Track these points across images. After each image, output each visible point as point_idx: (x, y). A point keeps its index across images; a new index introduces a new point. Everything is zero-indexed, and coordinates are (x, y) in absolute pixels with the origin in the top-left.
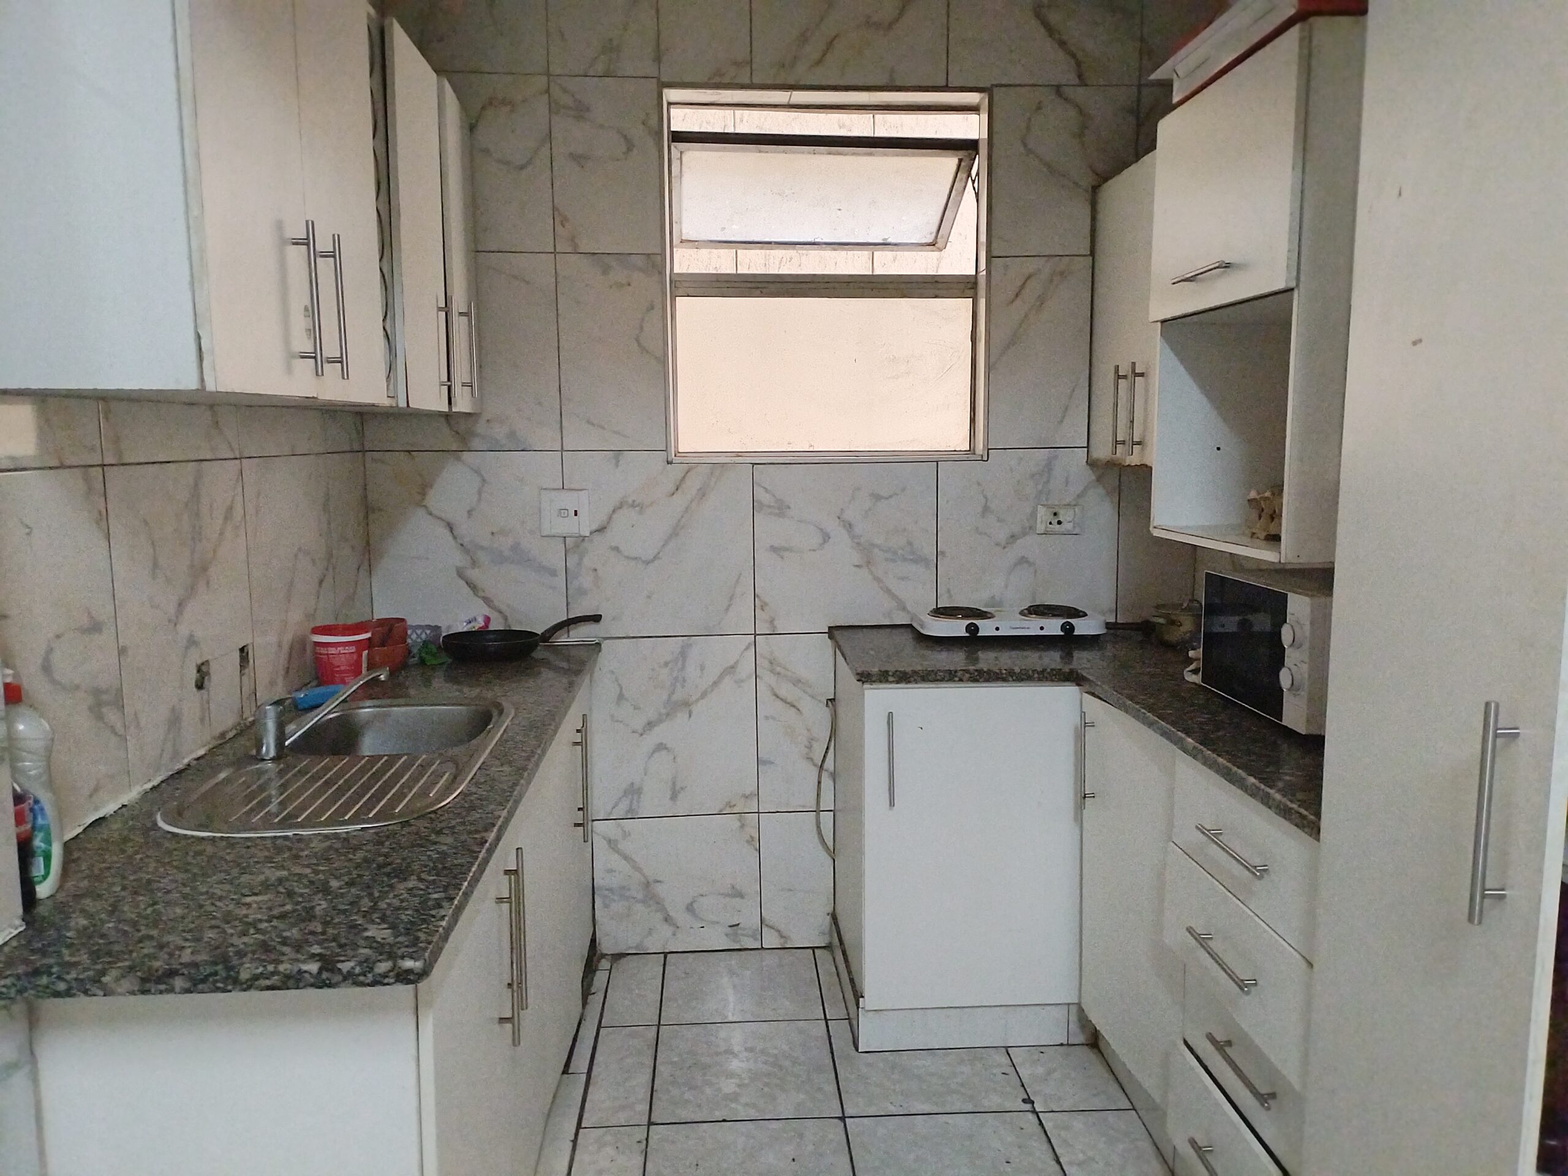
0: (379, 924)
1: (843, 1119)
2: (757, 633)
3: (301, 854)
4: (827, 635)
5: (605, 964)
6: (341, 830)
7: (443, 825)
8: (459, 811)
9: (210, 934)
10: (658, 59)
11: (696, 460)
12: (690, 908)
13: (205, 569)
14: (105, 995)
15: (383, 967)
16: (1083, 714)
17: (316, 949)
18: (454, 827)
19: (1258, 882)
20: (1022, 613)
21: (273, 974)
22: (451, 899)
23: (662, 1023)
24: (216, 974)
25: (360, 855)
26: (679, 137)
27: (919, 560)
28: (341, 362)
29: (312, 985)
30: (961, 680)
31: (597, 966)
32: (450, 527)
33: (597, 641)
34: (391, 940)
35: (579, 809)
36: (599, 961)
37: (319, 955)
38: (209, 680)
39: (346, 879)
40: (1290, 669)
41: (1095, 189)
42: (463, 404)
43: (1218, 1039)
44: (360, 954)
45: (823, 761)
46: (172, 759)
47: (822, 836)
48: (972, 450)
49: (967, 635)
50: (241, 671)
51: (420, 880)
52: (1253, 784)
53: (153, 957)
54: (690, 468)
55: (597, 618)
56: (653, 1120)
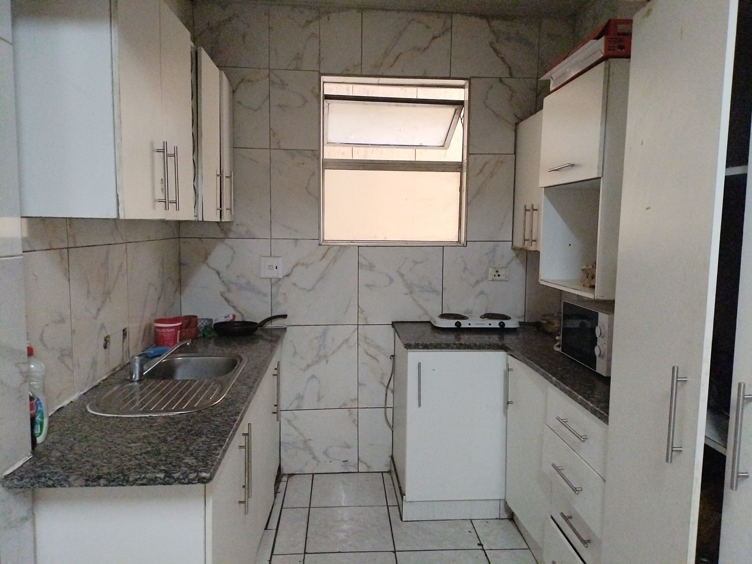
0: (190, 457)
1: (394, 552)
2: (359, 324)
3: (153, 425)
4: (391, 326)
5: (285, 479)
6: (171, 414)
7: (217, 412)
8: (223, 406)
9: (115, 460)
10: (319, 63)
11: (332, 244)
12: (325, 453)
13: (109, 293)
14: (69, 487)
15: (192, 476)
16: (508, 365)
17: (163, 468)
18: (221, 413)
19: (583, 443)
20: (481, 317)
21: (144, 478)
22: (221, 446)
23: (311, 506)
24: (118, 478)
25: (180, 426)
26: (328, 97)
27: (434, 291)
28: (176, 203)
29: (160, 484)
30: (452, 348)
31: (280, 479)
32: (218, 273)
33: (285, 327)
34: (195, 464)
35: (275, 405)
36: (282, 477)
37: (164, 470)
38: (109, 344)
39: (174, 436)
40: (599, 347)
41: (517, 124)
42: (226, 218)
43: (566, 515)
44: (182, 470)
45: (388, 384)
46: (92, 381)
47: (387, 420)
48: (459, 241)
49: (456, 327)
50: (123, 340)
51: (207, 437)
52: (581, 399)
53: (91, 470)
54: (330, 247)
55: (285, 316)
56: (306, 551)
